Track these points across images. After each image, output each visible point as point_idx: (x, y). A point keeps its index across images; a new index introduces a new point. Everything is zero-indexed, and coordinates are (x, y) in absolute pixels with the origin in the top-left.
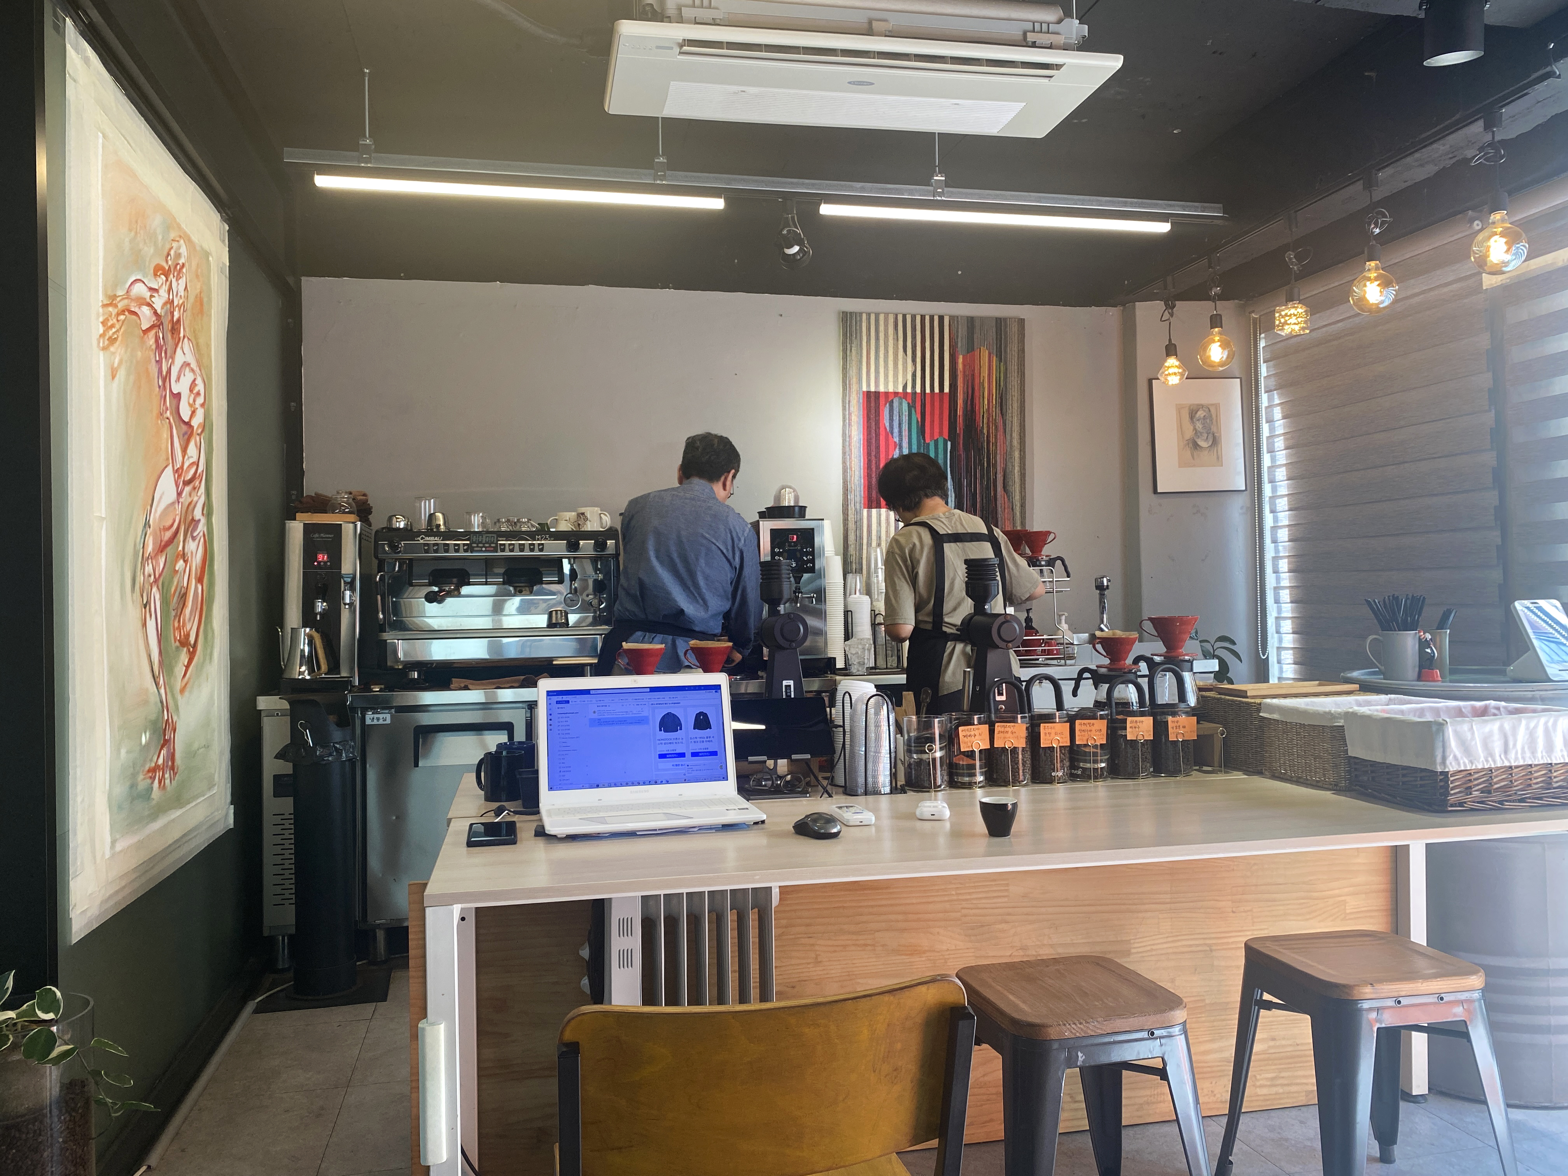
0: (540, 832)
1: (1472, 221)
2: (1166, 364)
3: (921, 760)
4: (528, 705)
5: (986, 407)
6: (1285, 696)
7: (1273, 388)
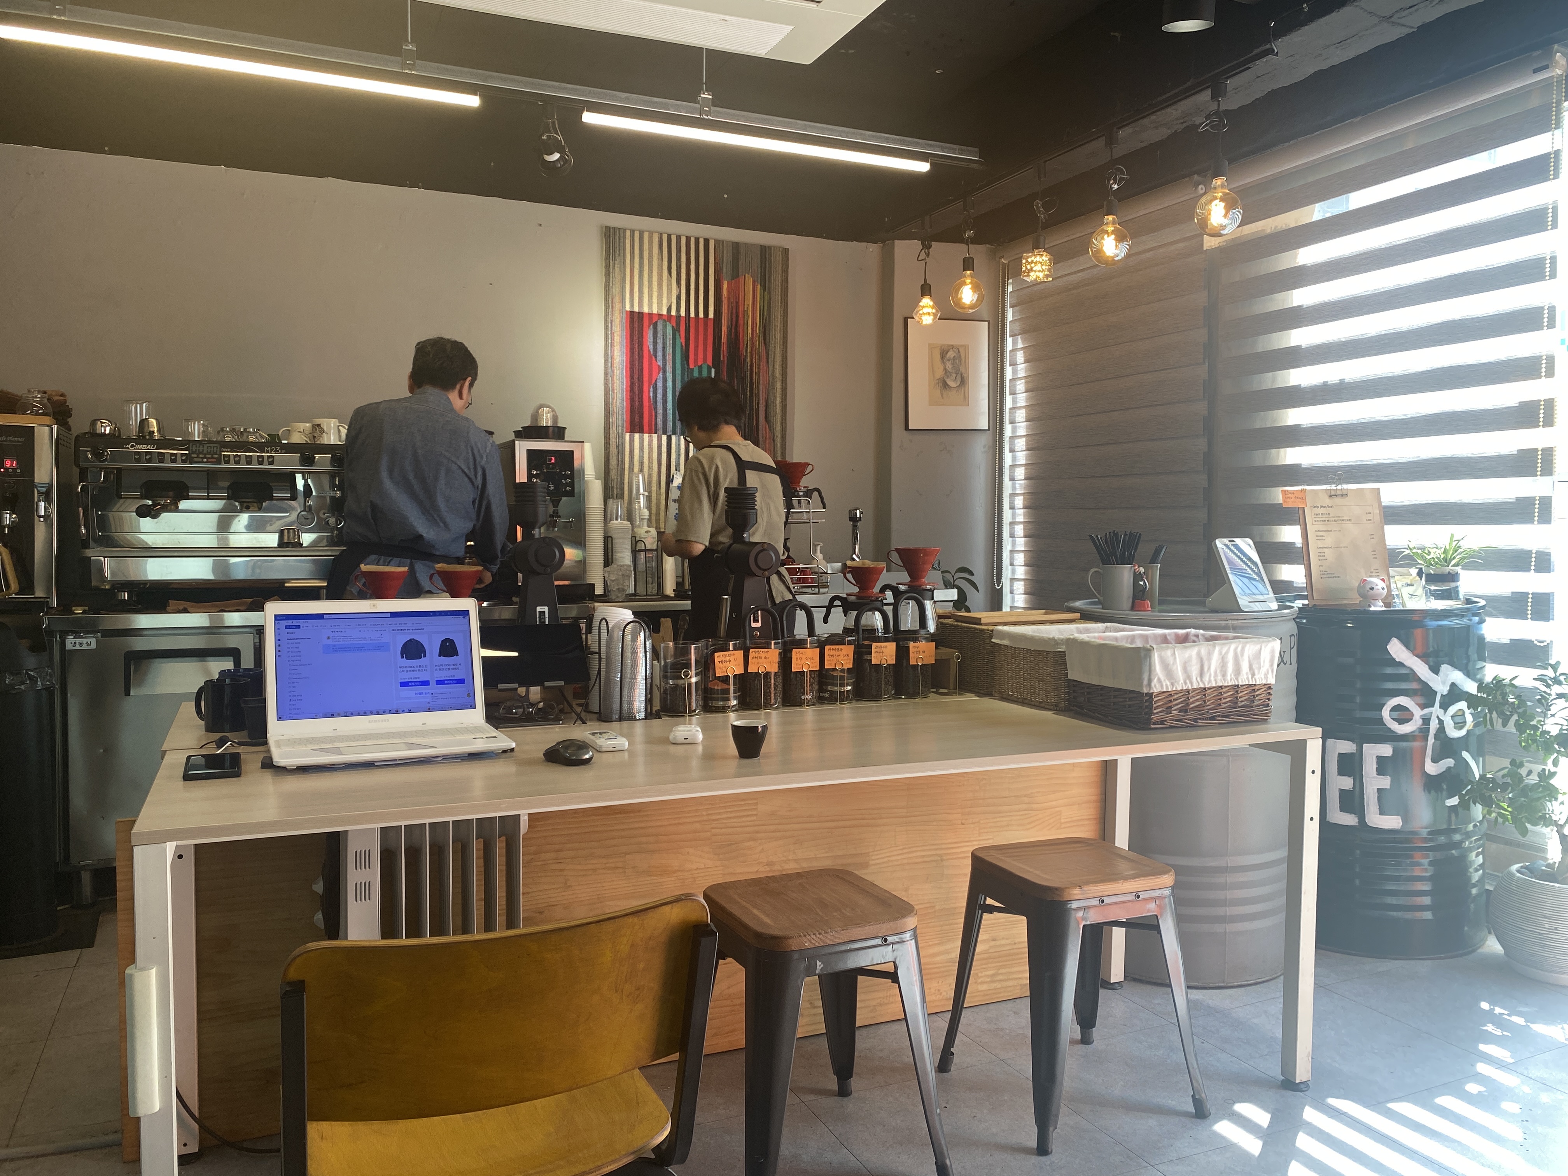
0: (268, 764)
1: (1197, 185)
2: (921, 304)
3: (677, 686)
4: (257, 630)
5: (750, 335)
6: (1015, 624)
7: (1017, 332)
